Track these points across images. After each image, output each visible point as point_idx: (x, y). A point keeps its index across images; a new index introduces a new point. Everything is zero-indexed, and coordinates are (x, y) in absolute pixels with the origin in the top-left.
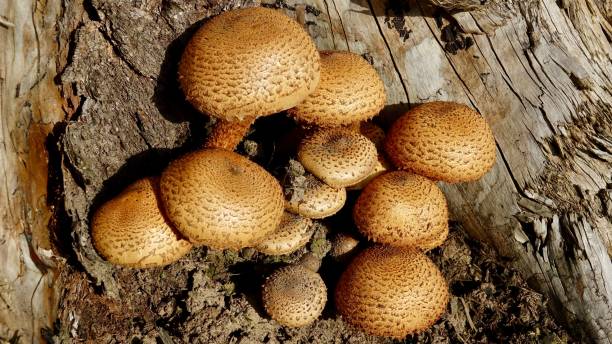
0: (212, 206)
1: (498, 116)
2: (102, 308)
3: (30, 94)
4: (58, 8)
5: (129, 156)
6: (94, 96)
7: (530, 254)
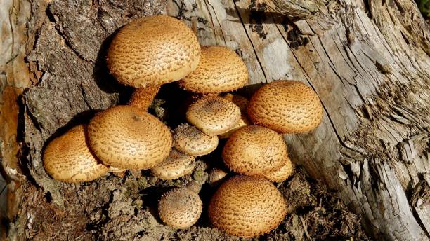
0: (118, 140)
1: (326, 91)
2: (52, 212)
3: (6, 67)
4: (29, 13)
5: (76, 114)
6: (50, 71)
7: (349, 187)
